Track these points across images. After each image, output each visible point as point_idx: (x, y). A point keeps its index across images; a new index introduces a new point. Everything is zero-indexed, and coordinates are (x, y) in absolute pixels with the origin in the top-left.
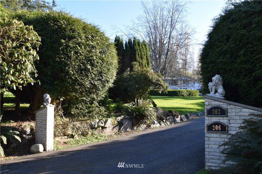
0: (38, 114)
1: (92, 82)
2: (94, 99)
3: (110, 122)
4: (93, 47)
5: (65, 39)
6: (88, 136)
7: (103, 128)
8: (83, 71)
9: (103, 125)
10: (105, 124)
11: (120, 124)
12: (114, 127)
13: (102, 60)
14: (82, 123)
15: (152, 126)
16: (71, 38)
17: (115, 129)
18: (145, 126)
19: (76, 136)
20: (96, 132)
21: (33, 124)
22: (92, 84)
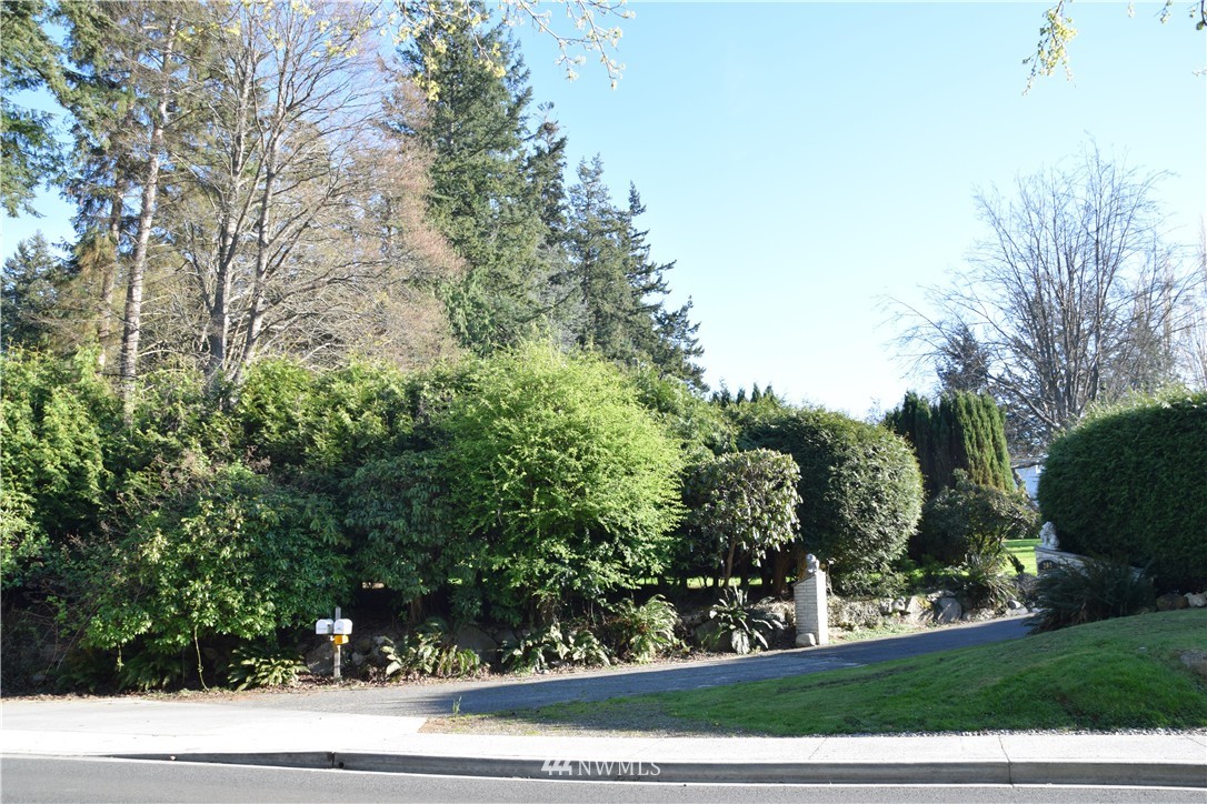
0: (799, 588)
1: (881, 529)
2: (882, 559)
3: (916, 604)
4: (877, 469)
5: (834, 466)
6: (878, 628)
7: (903, 613)
8: (866, 513)
9: (903, 608)
10: (906, 607)
11: (936, 607)
12: (924, 614)
13: (895, 488)
14: (864, 604)
15: (1008, 611)
16: (842, 460)
17: (926, 617)
18: (992, 612)
19: (856, 628)
20: (890, 621)
21: (788, 606)
22: (880, 532)
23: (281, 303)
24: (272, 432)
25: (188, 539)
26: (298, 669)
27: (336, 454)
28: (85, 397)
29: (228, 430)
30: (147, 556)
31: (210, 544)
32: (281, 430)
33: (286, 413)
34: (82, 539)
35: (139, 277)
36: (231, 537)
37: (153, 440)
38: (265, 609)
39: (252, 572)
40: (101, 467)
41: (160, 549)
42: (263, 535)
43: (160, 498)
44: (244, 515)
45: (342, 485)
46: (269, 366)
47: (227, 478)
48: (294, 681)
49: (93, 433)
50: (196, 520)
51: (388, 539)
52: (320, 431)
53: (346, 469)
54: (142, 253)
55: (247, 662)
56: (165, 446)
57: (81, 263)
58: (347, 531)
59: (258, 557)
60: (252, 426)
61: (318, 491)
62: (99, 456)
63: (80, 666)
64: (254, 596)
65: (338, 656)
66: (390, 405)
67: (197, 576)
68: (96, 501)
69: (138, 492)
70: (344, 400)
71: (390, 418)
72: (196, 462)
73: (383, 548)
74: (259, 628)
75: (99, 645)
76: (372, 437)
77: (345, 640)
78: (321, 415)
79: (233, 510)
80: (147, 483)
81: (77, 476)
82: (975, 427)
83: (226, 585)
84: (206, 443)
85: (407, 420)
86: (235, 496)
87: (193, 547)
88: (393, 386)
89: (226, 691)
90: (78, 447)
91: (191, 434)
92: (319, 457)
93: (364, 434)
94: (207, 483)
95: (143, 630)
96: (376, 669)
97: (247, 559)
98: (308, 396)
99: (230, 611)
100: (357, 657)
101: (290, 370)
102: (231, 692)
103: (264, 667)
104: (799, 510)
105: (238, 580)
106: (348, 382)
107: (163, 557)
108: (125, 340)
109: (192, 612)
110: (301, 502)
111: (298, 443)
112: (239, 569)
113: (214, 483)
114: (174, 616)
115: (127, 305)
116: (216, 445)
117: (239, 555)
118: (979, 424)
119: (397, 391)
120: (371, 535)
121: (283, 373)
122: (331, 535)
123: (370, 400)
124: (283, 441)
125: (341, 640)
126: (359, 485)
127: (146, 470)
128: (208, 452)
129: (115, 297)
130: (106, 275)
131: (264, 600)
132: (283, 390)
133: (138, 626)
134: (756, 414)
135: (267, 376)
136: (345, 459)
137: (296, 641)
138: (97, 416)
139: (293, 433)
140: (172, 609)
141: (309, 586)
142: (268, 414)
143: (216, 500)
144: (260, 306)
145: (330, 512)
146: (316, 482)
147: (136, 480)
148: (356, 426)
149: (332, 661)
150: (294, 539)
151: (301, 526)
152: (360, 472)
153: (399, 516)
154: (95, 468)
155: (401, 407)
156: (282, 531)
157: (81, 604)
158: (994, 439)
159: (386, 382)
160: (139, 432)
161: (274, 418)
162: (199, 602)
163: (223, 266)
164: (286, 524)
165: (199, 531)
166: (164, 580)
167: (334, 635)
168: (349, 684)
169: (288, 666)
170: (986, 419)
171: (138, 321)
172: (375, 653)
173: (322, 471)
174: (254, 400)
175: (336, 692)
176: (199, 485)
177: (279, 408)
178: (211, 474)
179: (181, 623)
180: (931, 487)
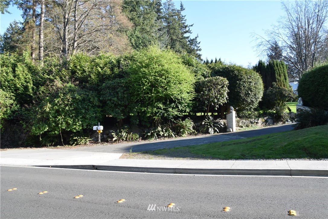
0: (228, 116)
1: (251, 99)
2: (251, 108)
3: (260, 120)
4: (251, 82)
5: (238, 81)
6: (250, 127)
7: (257, 123)
8: (247, 95)
9: (257, 121)
10: (258, 121)
11: (266, 121)
12: (263, 123)
13: (256, 88)
14: (246, 120)
15: (286, 122)
16: (241, 80)
17: (263, 124)
18: (282, 123)
19: (244, 127)
20: (253, 125)
21: (225, 121)
22: (251, 100)
23: (82, 38)
24: (79, 74)
25: (56, 105)
26: (89, 140)
27: (97, 80)
28: (27, 66)
29: (67, 74)
30: (45, 110)
31: (63, 106)
32: (82, 73)
33: (83, 68)
34: (28, 106)
35: (42, 32)
36: (68, 104)
37: (46, 77)
38: (79, 123)
39: (75, 113)
40: (32, 85)
41: (49, 108)
42: (77, 103)
43: (49, 93)
44: (72, 98)
45: (99, 88)
46: (78, 55)
47: (67, 87)
48: (88, 143)
49: (29, 76)
50: (58, 99)
51: (112, 103)
52: (93, 73)
53: (100, 84)
54: (42, 24)
55: (75, 138)
56: (49, 79)
57: (25, 28)
58: (101, 101)
59: (76, 109)
60: (73, 72)
61: (93, 90)
62: (31, 82)
63: (30, 140)
64: (76, 120)
65: (100, 136)
66: (112, 65)
67: (60, 115)
68: (32, 95)
69: (43, 92)
70: (99, 64)
71: (112, 69)
72: (58, 83)
73: (111, 106)
74: (77, 129)
75: (35, 134)
76: (107, 75)
77: (101, 131)
78: (93, 69)
79: (68, 96)
80: (45, 89)
81: (26, 88)
82: (279, 70)
83: (68, 117)
84: (61, 78)
85: (117, 70)
86: (69, 92)
87: (58, 107)
88: (113, 60)
89: (69, 146)
90: (26, 80)
91: (56, 75)
92: (93, 81)
93: (105, 74)
94: (61, 89)
95: (46, 130)
96: (110, 139)
97: (73, 110)
98: (89, 63)
99: (69, 124)
100: (105, 136)
101: (83, 56)
102: (71, 146)
103: (79, 139)
104: (228, 94)
105: (71, 116)
106: (100, 59)
107: (50, 110)
108: (39, 50)
109: (59, 125)
110: (87, 93)
111: (87, 77)
112: (71, 113)
113: (63, 89)
114: (54, 126)
115: (39, 40)
116: (64, 78)
117: (71, 109)
118: (280, 69)
119: (114, 61)
120: (107, 102)
121: (82, 57)
122: (96, 102)
123: (106, 64)
124: (82, 76)
125: (100, 131)
126: (104, 88)
127: (44, 86)
128: (61, 80)
129: (36, 38)
130: (33, 31)
131: (78, 121)
132: (82, 62)
133: (45, 129)
134: (216, 66)
135: (77, 58)
136: (100, 81)
137: (88, 132)
138: (31, 71)
139: (85, 74)
140: (54, 124)
141: (91, 117)
142: (78, 69)
143: (64, 94)
144: (76, 39)
145: (96, 96)
146: (92, 88)
147: (42, 88)
148: (102, 72)
149: (98, 137)
150: (86, 104)
151: (88, 100)
152: (104, 84)
153: (115, 97)
154: (31, 85)
155: (115, 66)
156: (83, 102)
157: (29, 123)
158: (284, 74)
159: (111, 59)
160: (42, 75)
161: (79, 70)
162: (60, 122)
163: (65, 28)
164: (84, 100)
165: (59, 102)
166: (51, 116)
167: (98, 130)
168: (103, 144)
169: (86, 139)
170: (282, 68)
171: (43, 44)
172: (110, 135)
173: (93, 85)
174: (74, 65)
175: (99, 146)
176: (59, 90)
177: (81, 67)
178: (63, 86)
179: (56, 128)
180: (266, 87)
